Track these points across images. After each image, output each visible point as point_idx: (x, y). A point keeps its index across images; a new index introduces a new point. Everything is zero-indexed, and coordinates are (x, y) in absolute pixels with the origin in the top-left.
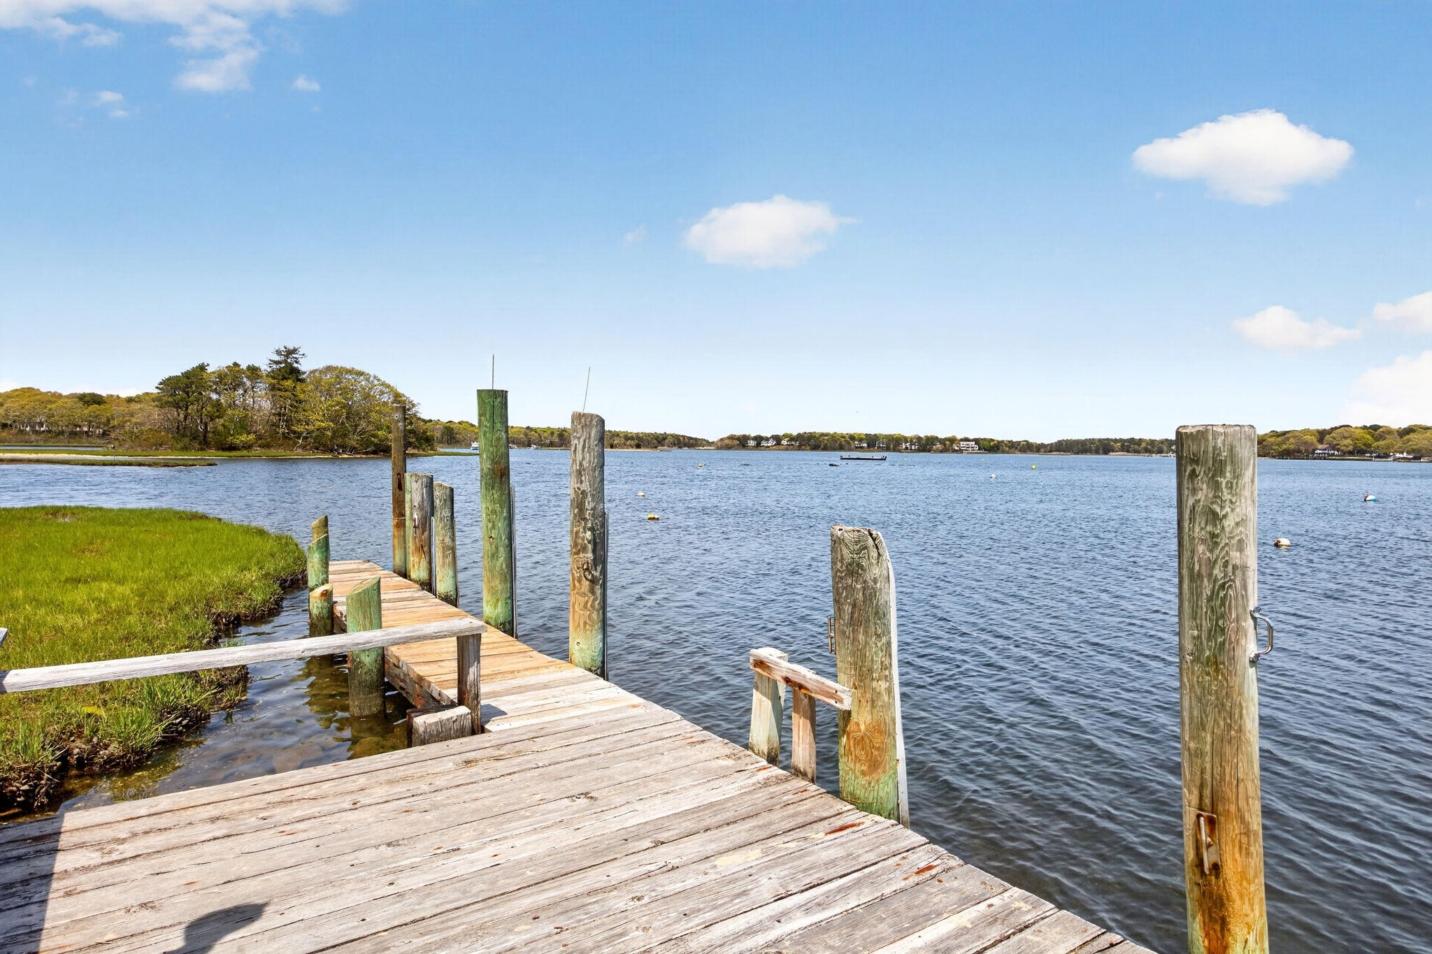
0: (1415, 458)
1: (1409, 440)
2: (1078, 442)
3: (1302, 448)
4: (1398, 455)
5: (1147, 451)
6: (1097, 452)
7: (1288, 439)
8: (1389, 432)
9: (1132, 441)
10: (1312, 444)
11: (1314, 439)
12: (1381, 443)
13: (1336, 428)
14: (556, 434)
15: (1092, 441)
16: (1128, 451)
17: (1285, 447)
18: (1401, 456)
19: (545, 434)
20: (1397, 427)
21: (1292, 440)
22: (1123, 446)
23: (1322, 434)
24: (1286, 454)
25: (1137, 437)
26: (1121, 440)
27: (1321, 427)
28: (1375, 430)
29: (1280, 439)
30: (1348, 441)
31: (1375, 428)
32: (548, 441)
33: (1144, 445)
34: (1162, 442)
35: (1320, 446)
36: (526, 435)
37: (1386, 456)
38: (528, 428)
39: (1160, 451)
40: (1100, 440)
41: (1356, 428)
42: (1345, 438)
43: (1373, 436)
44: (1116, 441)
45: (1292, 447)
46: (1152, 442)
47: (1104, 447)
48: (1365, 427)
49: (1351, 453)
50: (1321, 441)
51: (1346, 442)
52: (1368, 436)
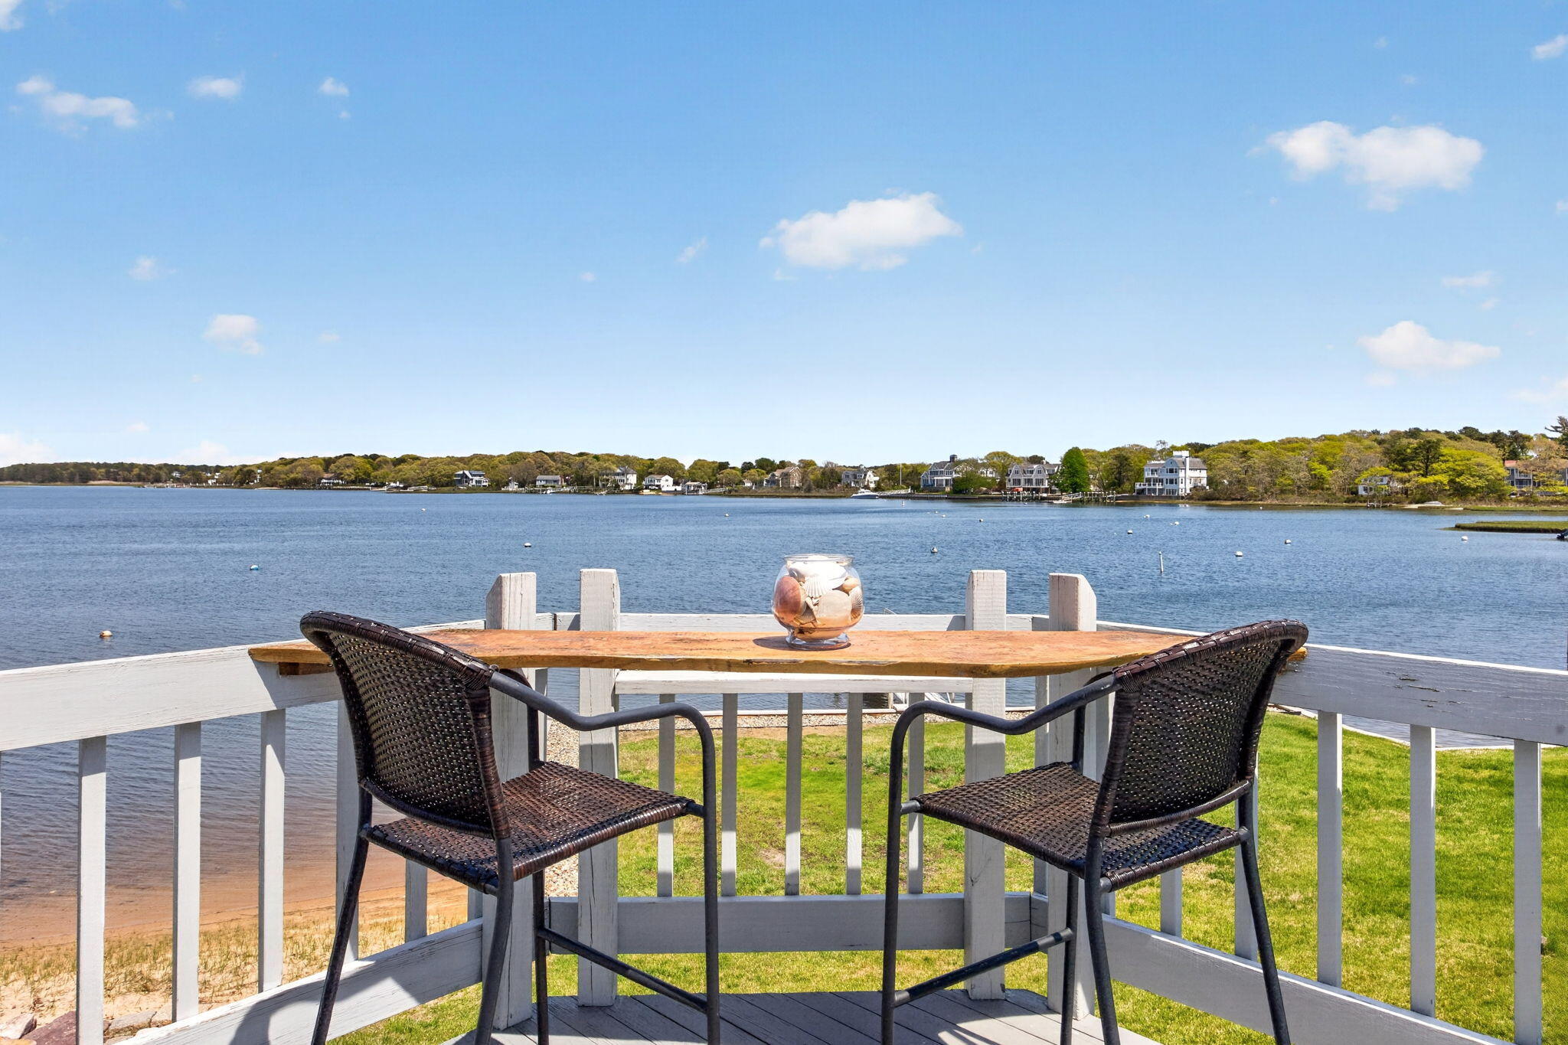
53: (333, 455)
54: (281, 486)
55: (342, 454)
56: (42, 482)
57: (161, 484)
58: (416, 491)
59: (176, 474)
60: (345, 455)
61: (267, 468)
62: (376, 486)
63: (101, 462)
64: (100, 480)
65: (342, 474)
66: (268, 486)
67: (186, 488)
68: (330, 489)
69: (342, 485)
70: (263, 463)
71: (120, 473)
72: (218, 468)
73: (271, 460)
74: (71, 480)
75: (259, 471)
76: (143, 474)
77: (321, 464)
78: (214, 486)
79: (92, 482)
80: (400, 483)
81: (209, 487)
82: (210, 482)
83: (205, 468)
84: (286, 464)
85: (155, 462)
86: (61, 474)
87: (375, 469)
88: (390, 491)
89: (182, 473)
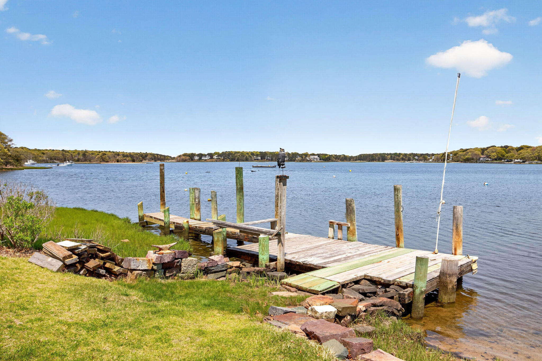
0: (523, 162)
1: (521, 153)
2: (369, 155)
3: (475, 158)
4: (516, 160)
5: (403, 159)
6: (379, 161)
7: (468, 152)
8: (512, 149)
9: (396, 154)
10: (479, 155)
11: (480, 153)
12: (509, 155)
13: (489, 147)
14: (81, 154)
15: (376, 155)
16: (394, 160)
17: (467, 157)
18: (517, 161)
19: (74, 154)
20: (516, 147)
21: (470, 153)
22: (391, 157)
23: (483, 150)
24: (467, 160)
25: (398, 152)
26: (390, 154)
27: (482, 147)
28: (506, 148)
29: (464, 153)
30: (495, 154)
31: (506, 147)
32: (76, 158)
33: (401, 156)
34: (410, 155)
35: (482, 156)
36: (63, 155)
37: (511, 161)
38: (63, 150)
39: (409, 160)
40: (380, 154)
41: (498, 147)
42: (493, 152)
43: (505, 151)
44: (388, 154)
45: (470, 156)
46: (405, 155)
47: (382, 158)
48: (502, 147)
49: (496, 159)
50: (482, 154)
51: (494, 154)
52: (503, 151)
53: (485, 147)
54: (461, 162)
55: (490, 146)
56: (369, 161)
57: (411, 161)
58: (529, 163)
59: (416, 157)
60: (491, 147)
61: (455, 154)
62: (508, 161)
63: (389, 153)
64: (389, 160)
65: (490, 155)
66: (456, 161)
67: (421, 162)
68: (484, 163)
69: (490, 161)
70: (453, 152)
71: (396, 157)
72: (433, 155)
73: (456, 150)
74: (379, 160)
75: (451, 155)
76: (404, 157)
77: (480, 151)
78: (433, 162)
79: (386, 161)
80: (520, 159)
81: (430, 162)
82: (430, 160)
83: (428, 155)
84: (464, 151)
85: (408, 152)
86: (376, 158)
87: (507, 153)
88: (515, 163)
89: (418, 157)
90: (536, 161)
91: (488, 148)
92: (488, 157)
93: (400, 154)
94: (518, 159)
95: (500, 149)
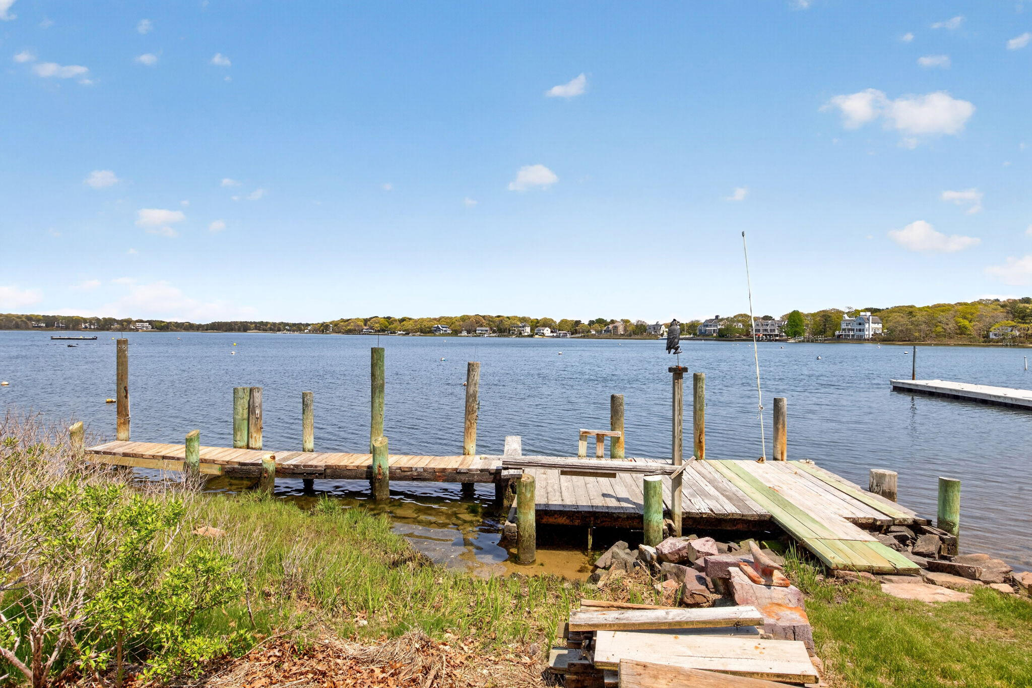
0: (406, 334)
1: (403, 325)
3: (357, 328)
4: (399, 332)
5: (271, 329)
7: (350, 323)
8: (395, 320)
9: (261, 323)
10: (361, 326)
11: (362, 324)
12: (393, 326)
15: (236, 323)
16: (259, 330)
17: (349, 328)
20: (398, 318)
21: (352, 324)
22: (256, 326)
23: (366, 321)
24: (349, 332)
25: (265, 321)
26: (255, 323)
27: (365, 317)
29: (347, 323)
30: (378, 325)
31: (389, 318)
33: (269, 326)
35: (365, 328)
37: (395, 333)
39: (279, 330)
40: (241, 322)
41: (381, 318)
42: (376, 323)
43: (388, 323)
44: (251, 323)
45: (352, 328)
46: (274, 324)
47: (244, 327)
48: (384, 318)
49: (379, 331)
50: (365, 325)
52: (386, 322)
53: (368, 317)
54: (343, 333)
55: (372, 316)
56: (226, 331)
57: (281, 332)
58: (412, 336)
59: (287, 327)
60: (374, 317)
61: (336, 324)
62: (391, 333)
63: (253, 321)
64: (252, 330)
66: (337, 333)
68: (367, 334)
69: (374, 332)
70: (333, 321)
71: (262, 326)
72: (308, 325)
73: (336, 319)
74: (239, 330)
75: (332, 325)
76: (273, 327)
77: (362, 322)
78: (309, 333)
79: (249, 331)
80: (403, 331)
81: (305, 333)
82: (306, 331)
83: (301, 324)
84: (345, 322)
85: (277, 321)
86: (235, 327)
87: (390, 324)
88: (398, 335)
89: (290, 326)
90: (419, 333)
91: (371, 318)
92: (371, 328)
93: (267, 322)
94: (400, 331)
95: (383, 319)
